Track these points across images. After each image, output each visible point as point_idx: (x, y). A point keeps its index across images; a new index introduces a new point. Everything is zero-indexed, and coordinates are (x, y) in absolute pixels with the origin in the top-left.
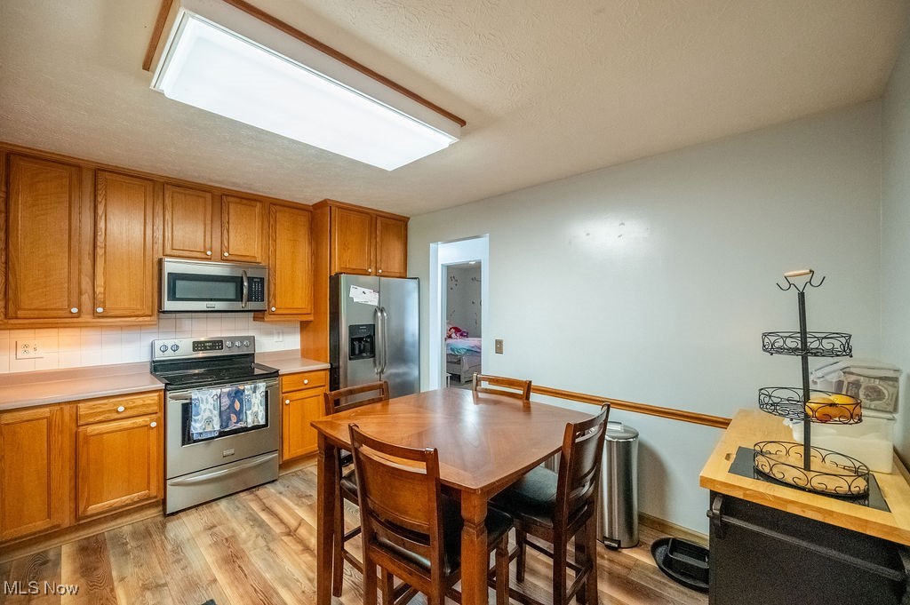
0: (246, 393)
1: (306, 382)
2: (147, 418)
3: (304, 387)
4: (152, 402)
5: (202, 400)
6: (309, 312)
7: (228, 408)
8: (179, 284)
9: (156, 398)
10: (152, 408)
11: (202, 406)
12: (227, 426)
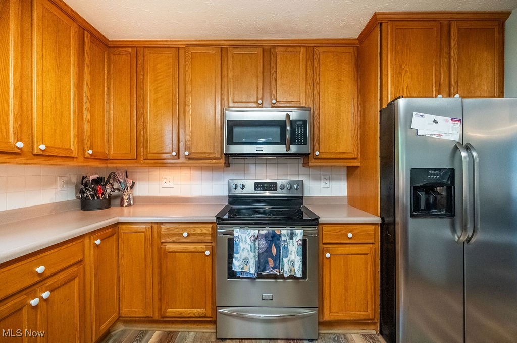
0: (283, 238)
1: (350, 235)
2: (203, 246)
3: (348, 241)
4: (207, 232)
5: (242, 238)
6: (355, 156)
7: (266, 251)
8: (237, 130)
9: (210, 229)
10: (207, 238)
11: (242, 245)
12: (264, 270)
